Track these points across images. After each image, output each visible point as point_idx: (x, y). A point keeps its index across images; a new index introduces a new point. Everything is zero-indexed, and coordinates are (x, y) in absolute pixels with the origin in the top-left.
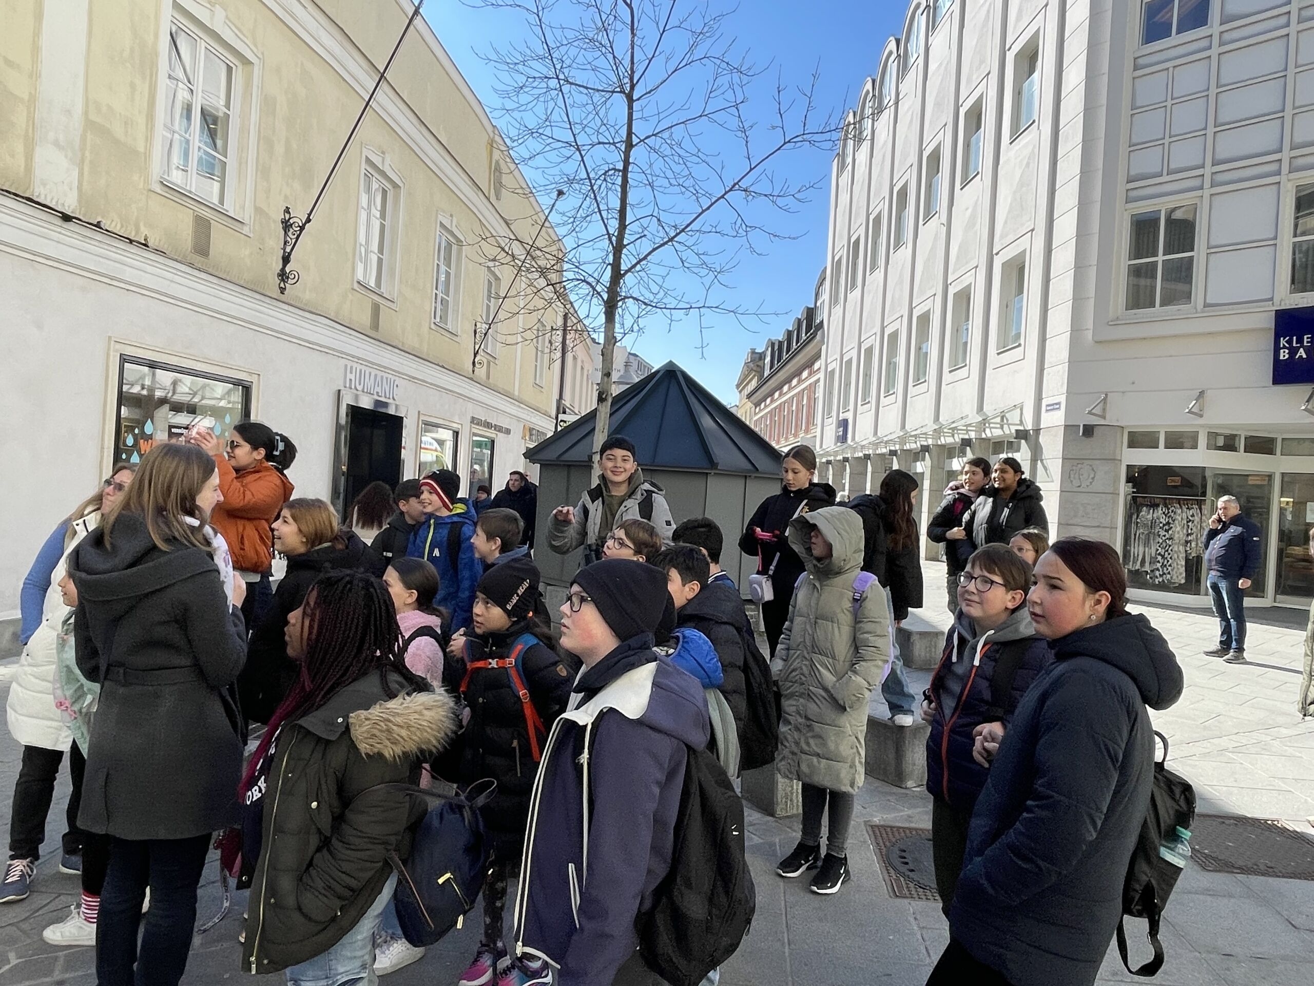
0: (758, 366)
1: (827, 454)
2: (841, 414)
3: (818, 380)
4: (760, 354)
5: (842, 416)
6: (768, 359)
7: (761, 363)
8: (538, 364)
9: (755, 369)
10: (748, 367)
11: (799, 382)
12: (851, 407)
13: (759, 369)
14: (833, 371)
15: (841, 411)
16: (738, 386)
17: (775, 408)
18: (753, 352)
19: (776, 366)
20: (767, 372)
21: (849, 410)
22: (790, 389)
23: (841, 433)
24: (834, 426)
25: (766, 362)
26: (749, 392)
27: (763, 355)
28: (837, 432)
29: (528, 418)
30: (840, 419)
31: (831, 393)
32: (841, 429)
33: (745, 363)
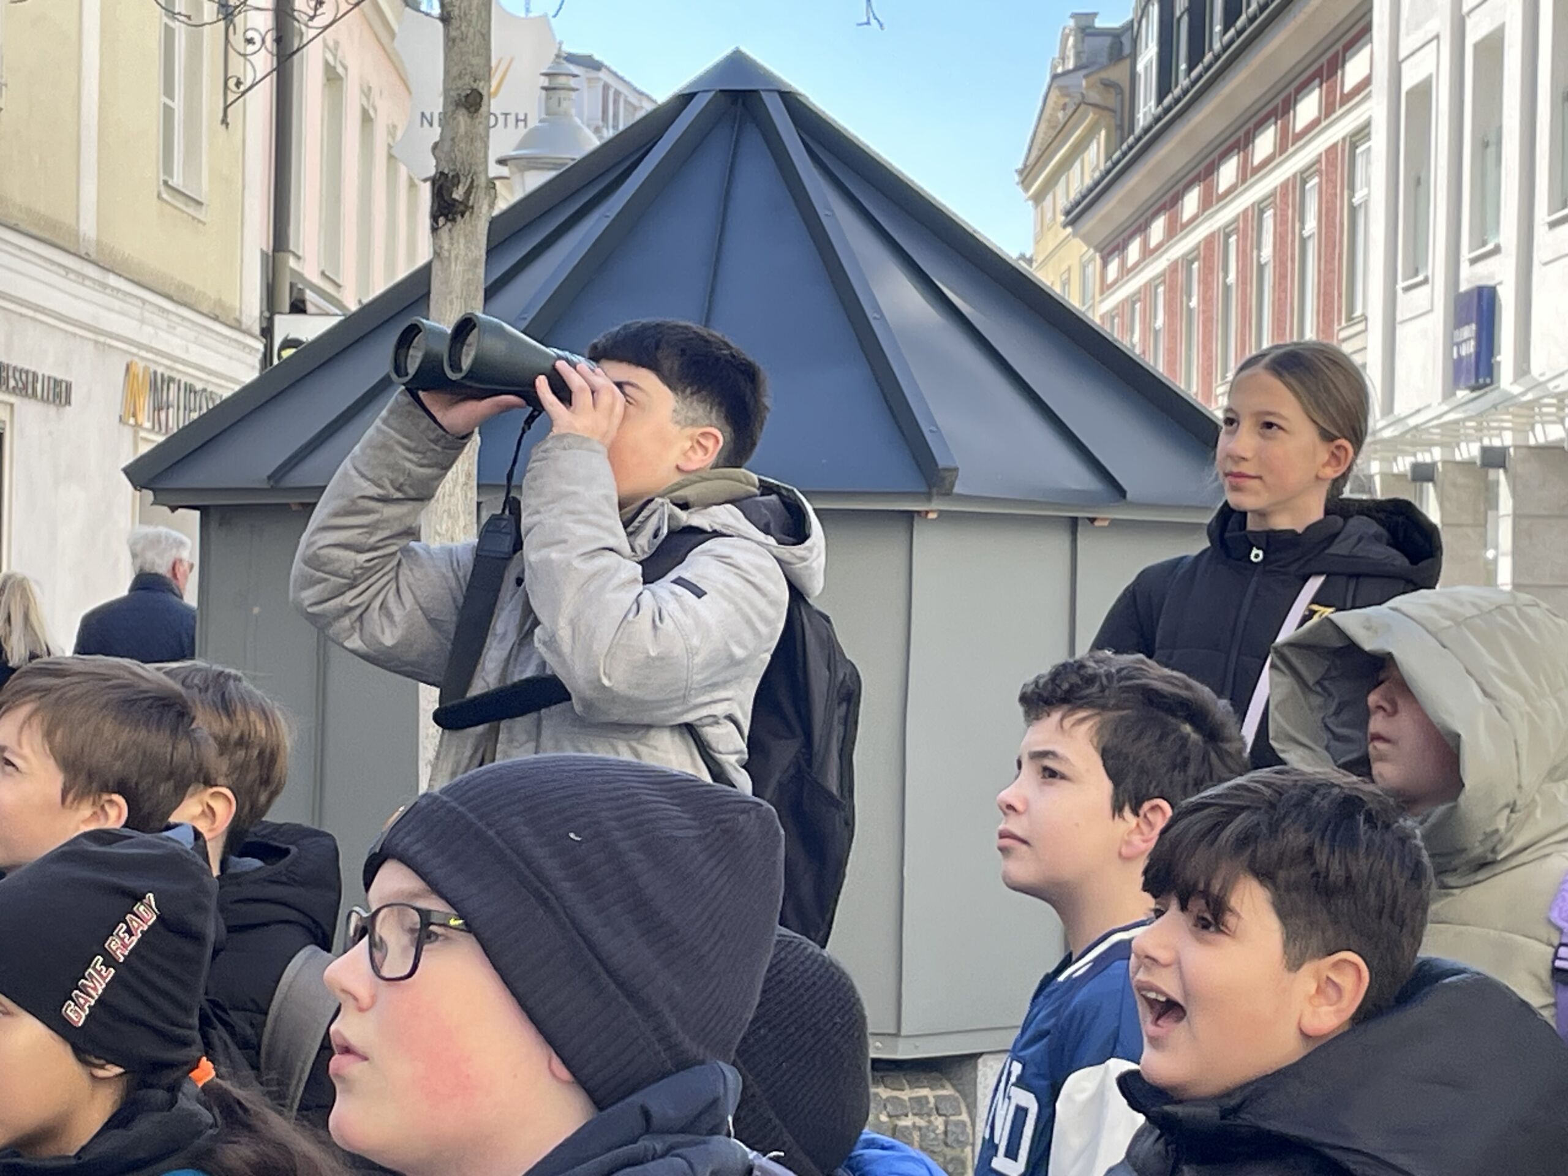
0: (1108, 85)
1: (1416, 438)
2: (1465, 270)
3: (1362, 133)
4: (1116, 35)
5: (1470, 277)
6: (1148, 54)
7: (1118, 73)
8: (178, 104)
9: (1094, 96)
10: (1065, 91)
11: (1283, 146)
12: (1508, 234)
13: (1112, 100)
14: (1423, 92)
15: (1466, 254)
16: (1026, 175)
17: (1187, 261)
18: (1085, 29)
19: (1184, 82)
20: (1146, 109)
21: (1497, 250)
22: (1247, 173)
23: (1469, 349)
24: (1436, 322)
25: (1140, 68)
26: (1074, 195)
27: (1126, 40)
28: (1452, 343)
29: (145, 334)
30: (1464, 287)
31: (1419, 183)
32: (1469, 331)
33: (1055, 77)
